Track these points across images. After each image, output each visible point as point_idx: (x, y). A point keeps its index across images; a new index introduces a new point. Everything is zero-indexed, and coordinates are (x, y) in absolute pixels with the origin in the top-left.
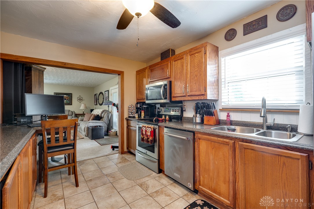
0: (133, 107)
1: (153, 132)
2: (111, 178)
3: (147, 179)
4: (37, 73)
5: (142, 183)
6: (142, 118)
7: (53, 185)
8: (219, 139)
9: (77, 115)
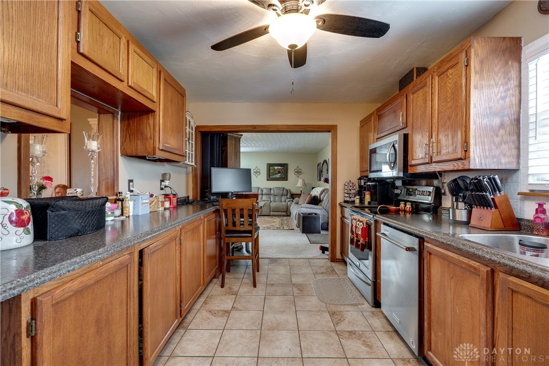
0: (351, 185)
1: (367, 229)
2: (297, 290)
3: (348, 308)
4: (233, 142)
5: (338, 311)
6: (365, 205)
7: (234, 278)
8: (462, 258)
9: (293, 196)
